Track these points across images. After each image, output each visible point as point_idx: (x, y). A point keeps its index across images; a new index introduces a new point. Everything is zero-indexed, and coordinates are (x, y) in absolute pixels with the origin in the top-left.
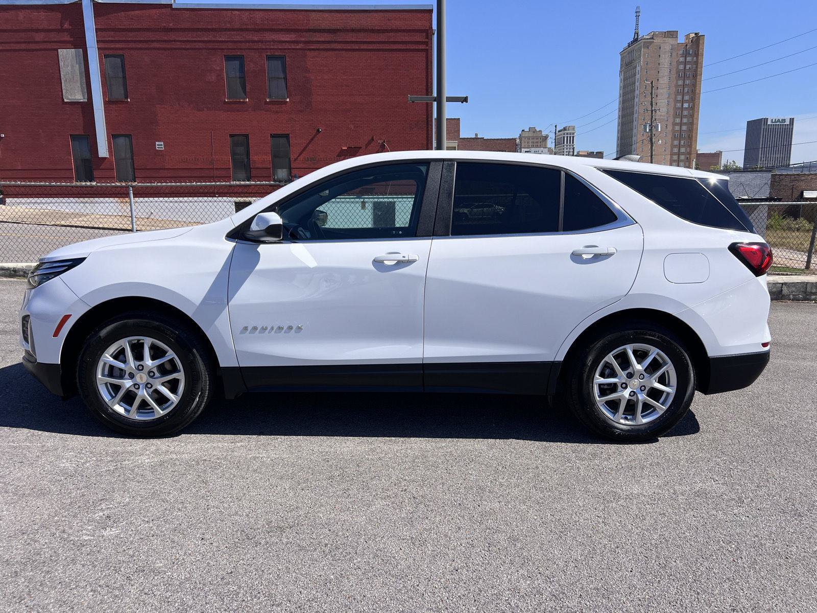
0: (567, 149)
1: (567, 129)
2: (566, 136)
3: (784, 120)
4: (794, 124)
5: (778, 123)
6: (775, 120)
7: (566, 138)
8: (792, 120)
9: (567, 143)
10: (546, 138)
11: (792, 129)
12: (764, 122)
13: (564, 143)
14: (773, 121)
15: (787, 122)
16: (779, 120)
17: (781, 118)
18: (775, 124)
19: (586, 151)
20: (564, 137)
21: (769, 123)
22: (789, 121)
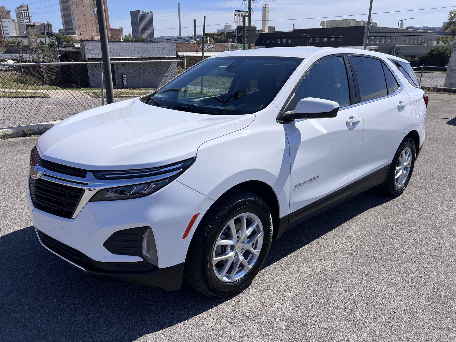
0: (25, 20)
1: (23, 7)
2: (23, 12)
3: (148, 13)
4: (153, 15)
5: (145, 14)
6: (144, 12)
7: (23, 13)
8: (151, 13)
9: (25, 16)
10: (9, 12)
11: (152, 17)
12: (139, 12)
13: (22, 16)
14: (143, 12)
15: (150, 14)
16: (145, 12)
17: (146, 11)
18: (144, 14)
19: (40, 23)
20: (22, 12)
21: (141, 13)
22: (150, 13)
